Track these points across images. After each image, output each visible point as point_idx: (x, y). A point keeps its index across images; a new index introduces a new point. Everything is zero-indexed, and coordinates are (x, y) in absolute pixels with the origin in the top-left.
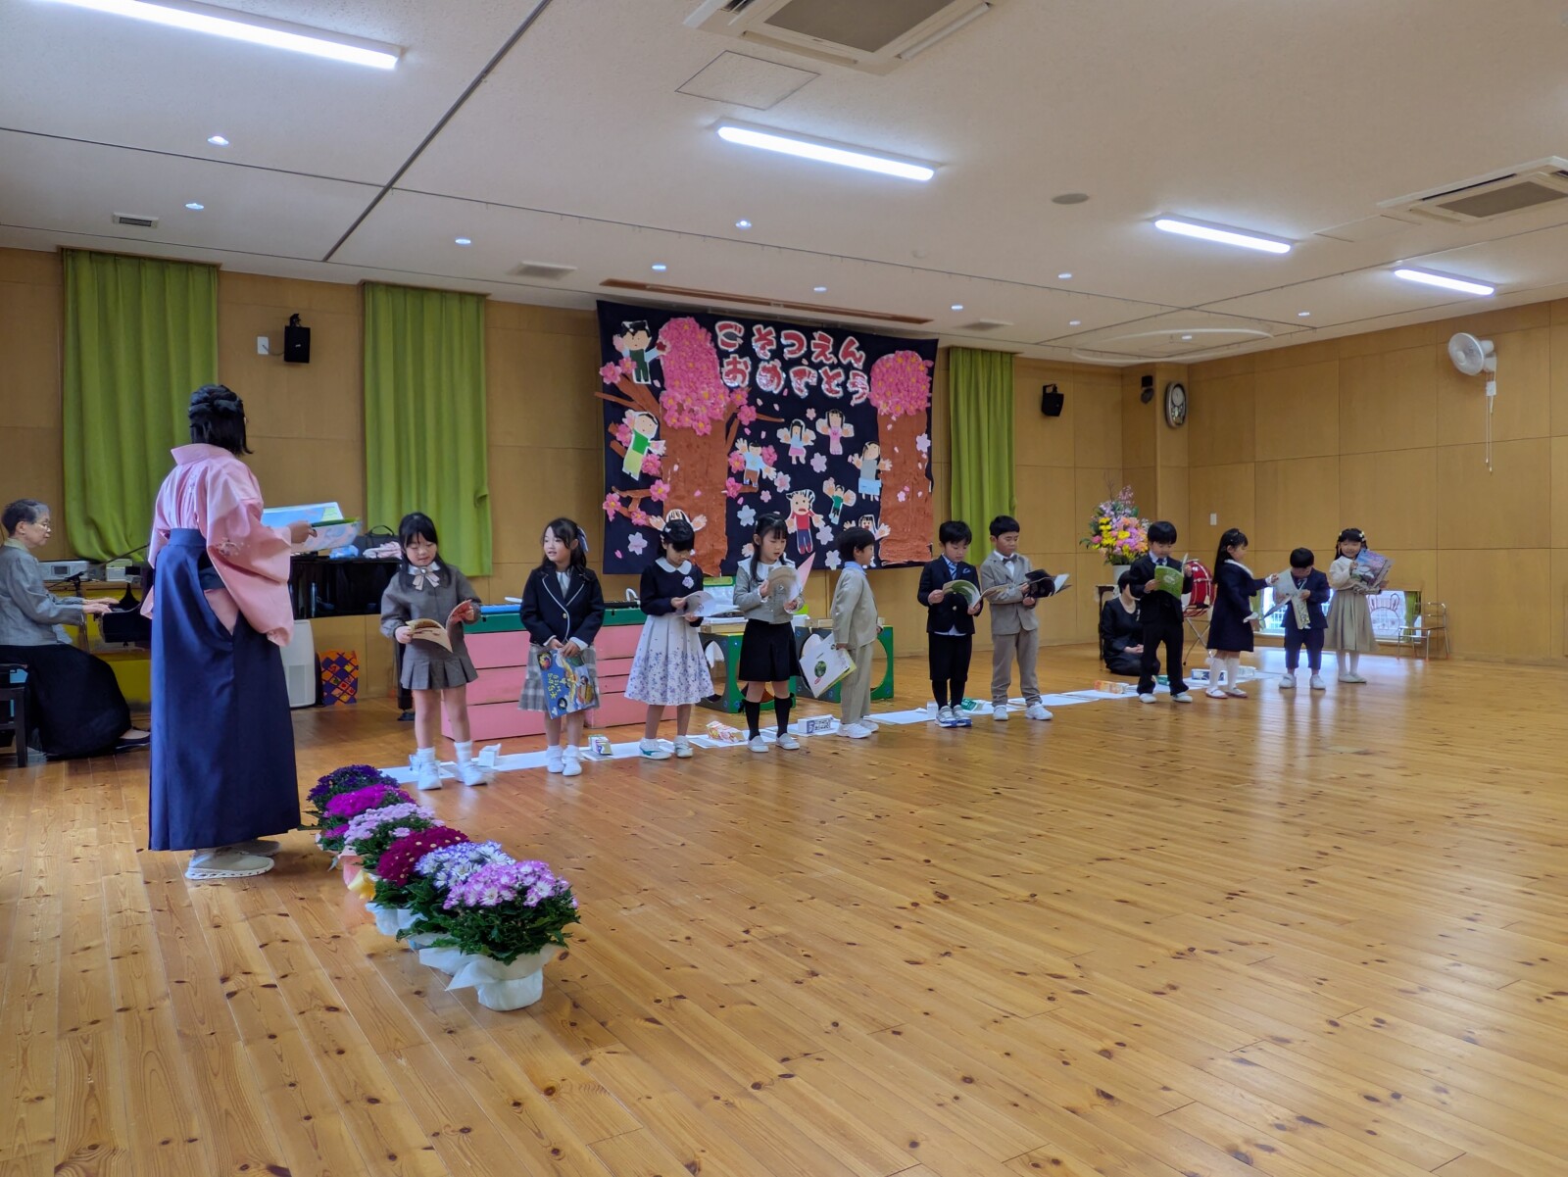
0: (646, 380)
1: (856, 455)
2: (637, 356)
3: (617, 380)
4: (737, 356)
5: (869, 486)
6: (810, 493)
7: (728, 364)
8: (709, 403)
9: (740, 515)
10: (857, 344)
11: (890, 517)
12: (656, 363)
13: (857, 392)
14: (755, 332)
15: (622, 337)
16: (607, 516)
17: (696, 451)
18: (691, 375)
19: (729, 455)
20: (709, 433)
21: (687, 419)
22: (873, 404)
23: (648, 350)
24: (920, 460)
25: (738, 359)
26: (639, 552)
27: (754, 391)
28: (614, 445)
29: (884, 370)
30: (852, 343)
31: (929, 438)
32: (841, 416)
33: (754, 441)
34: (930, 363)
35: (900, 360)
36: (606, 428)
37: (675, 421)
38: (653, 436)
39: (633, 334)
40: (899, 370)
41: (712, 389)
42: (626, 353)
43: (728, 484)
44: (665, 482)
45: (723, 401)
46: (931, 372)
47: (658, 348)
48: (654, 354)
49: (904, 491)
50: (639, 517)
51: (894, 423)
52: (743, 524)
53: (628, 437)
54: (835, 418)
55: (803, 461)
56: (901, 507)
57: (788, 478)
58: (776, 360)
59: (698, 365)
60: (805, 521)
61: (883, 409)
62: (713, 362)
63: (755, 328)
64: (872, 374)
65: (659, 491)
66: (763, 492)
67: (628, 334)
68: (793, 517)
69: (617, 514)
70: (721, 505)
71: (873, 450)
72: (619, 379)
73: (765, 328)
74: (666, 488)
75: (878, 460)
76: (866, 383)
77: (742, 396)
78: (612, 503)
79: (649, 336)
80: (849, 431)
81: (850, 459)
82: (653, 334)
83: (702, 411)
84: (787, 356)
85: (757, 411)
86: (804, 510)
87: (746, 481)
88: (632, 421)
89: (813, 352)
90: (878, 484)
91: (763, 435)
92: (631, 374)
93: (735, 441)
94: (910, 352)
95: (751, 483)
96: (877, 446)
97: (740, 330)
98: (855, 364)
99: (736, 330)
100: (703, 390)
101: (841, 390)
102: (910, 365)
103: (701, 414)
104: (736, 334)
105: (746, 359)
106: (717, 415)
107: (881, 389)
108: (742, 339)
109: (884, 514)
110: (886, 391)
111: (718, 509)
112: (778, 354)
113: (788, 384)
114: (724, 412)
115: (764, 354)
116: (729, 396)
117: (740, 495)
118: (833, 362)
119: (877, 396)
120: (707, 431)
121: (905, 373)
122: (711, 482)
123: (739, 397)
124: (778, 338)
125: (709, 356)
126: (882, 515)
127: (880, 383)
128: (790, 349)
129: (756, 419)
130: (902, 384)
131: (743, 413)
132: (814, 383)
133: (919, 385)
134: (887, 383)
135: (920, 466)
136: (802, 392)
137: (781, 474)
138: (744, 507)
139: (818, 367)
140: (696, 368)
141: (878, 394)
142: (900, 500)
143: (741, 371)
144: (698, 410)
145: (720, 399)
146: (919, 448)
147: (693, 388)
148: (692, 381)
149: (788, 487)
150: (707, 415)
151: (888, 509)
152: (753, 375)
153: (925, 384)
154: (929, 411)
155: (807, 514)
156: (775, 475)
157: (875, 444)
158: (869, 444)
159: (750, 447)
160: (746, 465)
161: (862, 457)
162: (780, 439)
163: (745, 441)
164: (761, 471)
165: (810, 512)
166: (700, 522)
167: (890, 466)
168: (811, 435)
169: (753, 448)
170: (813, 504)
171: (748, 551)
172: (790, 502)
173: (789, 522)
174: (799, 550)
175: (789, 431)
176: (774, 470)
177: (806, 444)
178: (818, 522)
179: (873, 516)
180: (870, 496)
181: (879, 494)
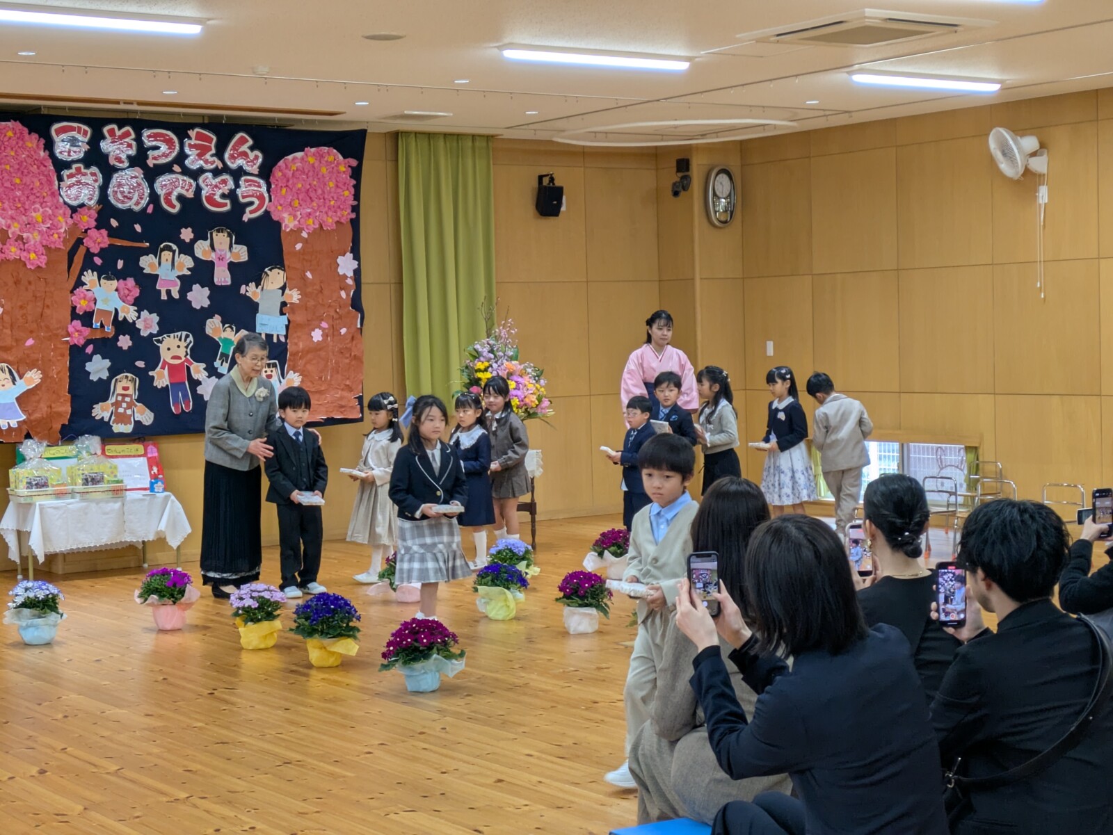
1: (252, 285)
4: (81, 166)
7: (70, 176)
8: (44, 228)
9: (89, 367)
10: (250, 142)
11: (301, 363)
13: (251, 203)
14: (107, 135)
17: (27, 289)
18: (18, 193)
19: (72, 292)
20: (44, 266)
21: (13, 249)
22: (275, 218)
24: (345, 287)
25: (83, 170)
27: (106, 210)
29: (290, 174)
30: (243, 141)
31: (357, 257)
32: (230, 236)
33: (107, 272)
34: (354, 163)
35: (311, 160)
40: (311, 174)
41: (48, 209)
43: (71, 329)
45: (64, 224)
46: (356, 173)
49: (320, 328)
51: (305, 241)
52: (94, 378)
54: (221, 238)
55: (176, 295)
56: (319, 347)
57: (155, 318)
58: (137, 169)
59: (27, 180)
60: (179, 372)
61: (288, 223)
62: (47, 176)
63: (105, 130)
64: (272, 179)
66: (121, 337)
68: (163, 368)
70: (63, 355)
71: (275, 278)
73: (120, 128)
75: (283, 288)
76: (264, 189)
77: (89, 216)
80: (241, 253)
81: (243, 290)
83: (34, 238)
84: (151, 163)
85: (109, 236)
86: (179, 358)
87: (96, 325)
89: (187, 156)
90: (284, 320)
91: (120, 264)
93: (81, 274)
94: (325, 149)
95: (102, 326)
96: (282, 272)
97: (85, 133)
98: (247, 168)
99: (79, 132)
100: (35, 212)
101: (228, 202)
102: (327, 165)
103: (32, 242)
104: (80, 137)
105: (94, 169)
106: (55, 243)
107: (284, 197)
108: (88, 143)
109: (292, 358)
110: (292, 200)
111: (58, 360)
112: (138, 160)
113: (154, 197)
114: (65, 238)
115: (120, 161)
116: (72, 217)
117: (88, 342)
118: (217, 167)
119: (280, 208)
120: (41, 263)
121: (319, 176)
122: (47, 327)
123: (85, 218)
124: (138, 139)
125: (43, 168)
126: (290, 359)
127: (284, 191)
128: (156, 153)
129: (109, 245)
130: (316, 190)
131: (91, 238)
132: (190, 195)
133: (339, 190)
134: (294, 190)
135: (343, 294)
136: (173, 207)
137: (145, 313)
138: (95, 356)
139: (195, 174)
140: (25, 184)
141: (281, 205)
142: (315, 340)
143: (88, 184)
144: (28, 238)
145: (59, 221)
146: (341, 271)
147: (22, 209)
148: (19, 200)
149: (155, 330)
150: (41, 243)
151: (298, 352)
152: (104, 189)
153: (348, 189)
154: (355, 223)
155: (183, 363)
156: (137, 314)
157: (279, 268)
158: (270, 270)
159: (102, 281)
160: (95, 303)
161: (260, 287)
162: (144, 269)
163: (95, 273)
164: (116, 310)
165: (187, 360)
166: (33, 377)
167: (300, 297)
168: (188, 262)
169: (106, 281)
170: (191, 350)
171: (101, 411)
172: (159, 347)
173: (157, 373)
174: (173, 408)
175: (156, 257)
176: (136, 308)
177: (180, 274)
178: (198, 372)
179: (277, 362)
180: (272, 336)
181: (285, 333)
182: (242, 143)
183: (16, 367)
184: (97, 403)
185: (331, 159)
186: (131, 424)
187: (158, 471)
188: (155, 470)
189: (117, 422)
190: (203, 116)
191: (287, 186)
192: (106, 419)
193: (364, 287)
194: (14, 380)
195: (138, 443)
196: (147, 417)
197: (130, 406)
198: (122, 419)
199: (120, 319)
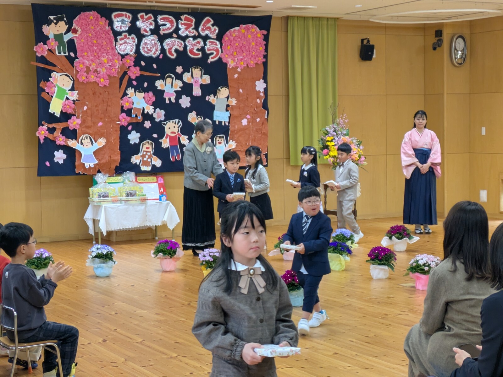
0: (65, 53)
1: (212, 96)
2: (59, 37)
3: (45, 54)
4: (127, 34)
5: (221, 116)
6: (179, 122)
7: (121, 39)
8: (108, 66)
9: (130, 137)
10: (212, 22)
11: (236, 136)
12: (71, 42)
13: (212, 54)
14: (140, 18)
15: (49, 26)
16: (39, 140)
17: (99, 97)
18: (95, 48)
19: (121, 99)
20: (108, 85)
21: (92, 77)
22: (224, 61)
23: (66, 33)
24: (259, 97)
25: (128, 36)
26: (61, 162)
27: (139, 56)
28: (43, 95)
29: (232, 38)
30: (208, 21)
31: (266, 82)
32: (201, 70)
33: (139, 88)
34: (265, 32)
35: (243, 31)
36: (38, 84)
37: (84, 78)
38: (70, 88)
39: (56, 24)
40: (243, 38)
41: (110, 56)
42: (51, 36)
43: (121, 118)
44: (78, 118)
45: (118, 64)
46: (266, 38)
47: (72, 32)
48: (70, 35)
49: (246, 118)
50: (61, 140)
51: (239, 73)
52: (132, 142)
53: (53, 89)
54: (197, 72)
55: (173, 100)
56: (245, 128)
57: (163, 112)
58: (155, 35)
59: (100, 41)
60: (175, 140)
61: (231, 64)
62: (110, 39)
63: (139, 16)
64: (223, 41)
65: (74, 123)
66: (146, 122)
67: (53, 24)
68: (166, 138)
69: (46, 139)
70: (116, 131)
71: (224, 92)
72: (46, 53)
73: (146, 15)
74: (79, 121)
75: (228, 98)
76: (219, 46)
77: (131, 60)
78: (42, 132)
79: (66, 25)
80: (207, 79)
81: (207, 98)
82: (70, 23)
83: (103, 71)
84: (162, 32)
85: (140, 70)
86: (174, 133)
87: (133, 115)
88: (55, 79)
89: (180, 29)
90: (228, 114)
91: (146, 85)
92: (55, 49)
93: (126, 89)
94: (250, 25)
95: (136, 116)
96: (227, 89)
97: (129, 17)
98: (210, 35)
99: (126, 17)
100: (104, 58)
101: (200, 53)
102: (251, 34)
103: (102, 73)
104: (126, 19)
105: (133, 36)
106: (113, 73)
107: (229, 51)
108: (130, 23)
109: (231, 133)
110: (233, 52)
111: (114, 133)
112: (155, 31)
113: (163, 50)
114: (118, 71)
115: (146, 31)
116: (122, 60)
117: (129, 124)
118: (195, 35)
119: (227, 56)
120: (106, 83)
121: (247, 39)
122: (109, 116)
123: (129, 61)
124: (156, 21)
125: (107, 35)
126: (230, 134)
127: (229, 47)
128: (164, 27)
129: (140, 75)
130: (245, 47)
131: (131, 71)
132: (181, 49)
133: (257, 47)
134: (234, 47)
135: (258, 101)
136: (173, 55)
137: (158, 110)
138: (132, 131)
139: (184, 39)
140: (99, 43)
141: (227, 54)
142: (244, 124)
143: (130, 43)
144: (100, 71)
145: (115, 62)
146: (257, 89)
147: (97, 56)
148: (96, 52)
149: (163, 118)
150: (106, 73)
151: (235, 131)
152: (138, 46)
153: (262, 46)
154: (265, 64)
155: (176, 135)
156: (154, 110)
157: (226, 87)
158: (221, 88)
159: (137, 93)
160: (133, 105)
161: (216, 97)
162: (157, 87)
163: (133, 89)
164: (144, 109)
165: (179, 134)
166: (102, 142)
167: (236, 102)
168: (179, 84)
169: (138, 93)
170: (181, 129)
171: (135, 160)
172: (164, 128)
173: (163, 141)
174: (171, 158)
175: (164, 81)
176: (153, 107)
177: (176, 90)
178: (184, 140)
179: (224, 135)
180: (221, 122)
181: (228, 121)
182: (208, 22)
183: (93, 136)
184: (133, 155)
185: (253, 30)
186: (150, 166)
187: (163, 190)
188: (162, 190)
189: (143, 165)
190: (188, 8)
191: (230, 45)
192: (138, 164)
193: (269, 97)
194: (92, 143)
195: (154, 176)
196: (158, 163)
197: (150, 157)
198: (146, 163)
199: (145, 112)
